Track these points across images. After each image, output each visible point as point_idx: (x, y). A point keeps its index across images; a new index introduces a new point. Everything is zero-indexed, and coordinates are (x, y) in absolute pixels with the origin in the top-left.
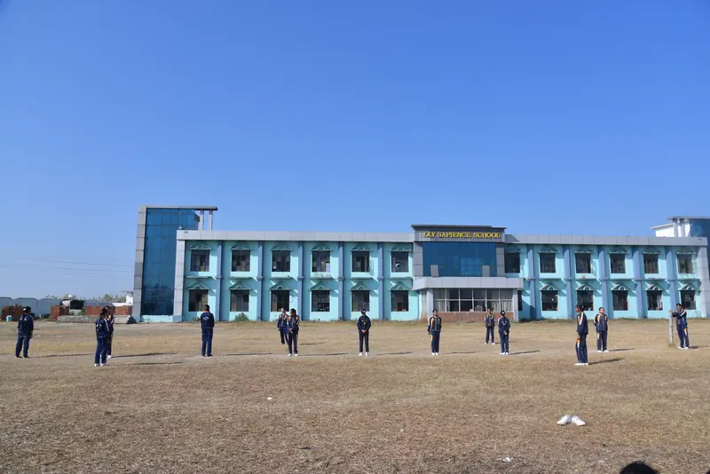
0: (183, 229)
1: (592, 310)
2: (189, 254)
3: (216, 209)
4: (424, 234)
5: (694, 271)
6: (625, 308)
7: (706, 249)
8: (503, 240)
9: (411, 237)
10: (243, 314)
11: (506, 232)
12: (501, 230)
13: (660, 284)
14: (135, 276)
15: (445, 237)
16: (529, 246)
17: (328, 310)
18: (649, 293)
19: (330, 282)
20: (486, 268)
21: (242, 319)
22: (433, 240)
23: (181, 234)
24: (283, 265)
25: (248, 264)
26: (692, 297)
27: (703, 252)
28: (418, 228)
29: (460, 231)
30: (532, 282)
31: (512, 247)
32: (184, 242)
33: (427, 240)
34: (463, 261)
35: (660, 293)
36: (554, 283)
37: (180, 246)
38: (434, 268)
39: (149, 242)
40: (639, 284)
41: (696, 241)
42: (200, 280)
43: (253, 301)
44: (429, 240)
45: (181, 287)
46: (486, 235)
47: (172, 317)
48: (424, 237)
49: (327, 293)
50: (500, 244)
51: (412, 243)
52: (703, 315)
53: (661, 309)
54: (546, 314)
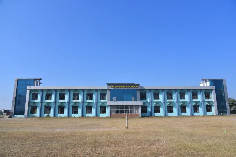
0: (29, 86)
1: (173, 113)
2: (31, 94)
3: (41, 79)
4: (111, 86)
5: (211, 98)
6: (185, 112)
7: (215, 91)
8: (139, 88)
9: (106, 88)
10: (49, 115)
11: (140, 85)
12: (138, 85)
13: (198, 103)
14: (13, 102)
15: (119, 87)
16: (150, 90)
17: (78, 113)
18: (194, 106)
19: (78, 103)
20: (133, 98)
21: (48, 116)
22: (114, 88)
23: (28, 88)
24: (62, 98)
25: (51, 97)
26: (211, 108)
27: (214, 91)
28: (109, 85)
29: (123, 85)
30: (150, 103)
31: (143, 91)
32: (29, 91)
33: (111, 88)
34: (125, 96)
35: (198, 106)
36: (159, 103)
37: (28, 92)
38: (114, 98)
39: (18, 90)
40: (190, 103)
41: (211, 88)
42: (34, 103)
43: (52, 110)
44: (113, 88)
45: (28, 105)
46: (133, 86)
47: (24, 116)
48: (110, 88)
49: (77, 108)
50: (138, 90)
51: (107, 90)
52: (215, 114)
53: (199, 112)
54: (156, 114)
